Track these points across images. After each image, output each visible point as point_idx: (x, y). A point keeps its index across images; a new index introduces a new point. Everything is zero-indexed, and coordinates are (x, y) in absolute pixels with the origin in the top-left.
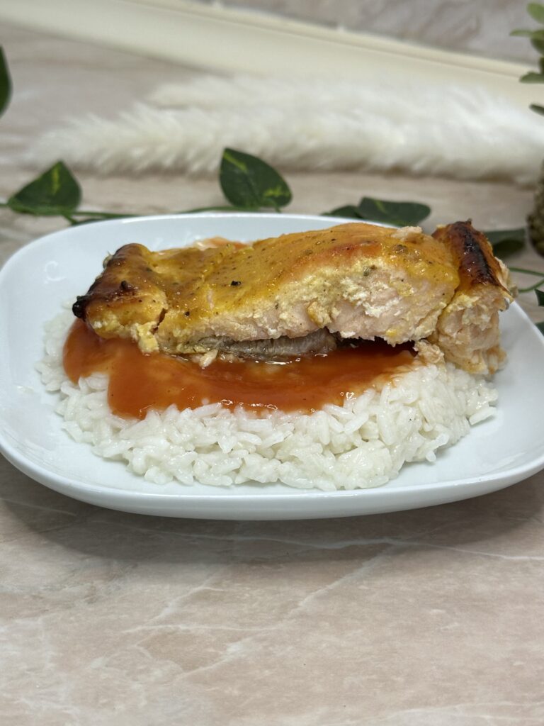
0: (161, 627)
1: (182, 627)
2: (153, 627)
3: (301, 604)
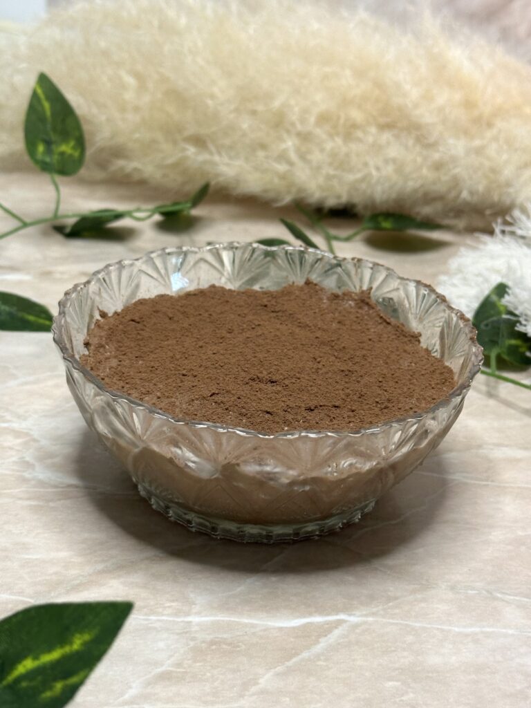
3: (261, 681)
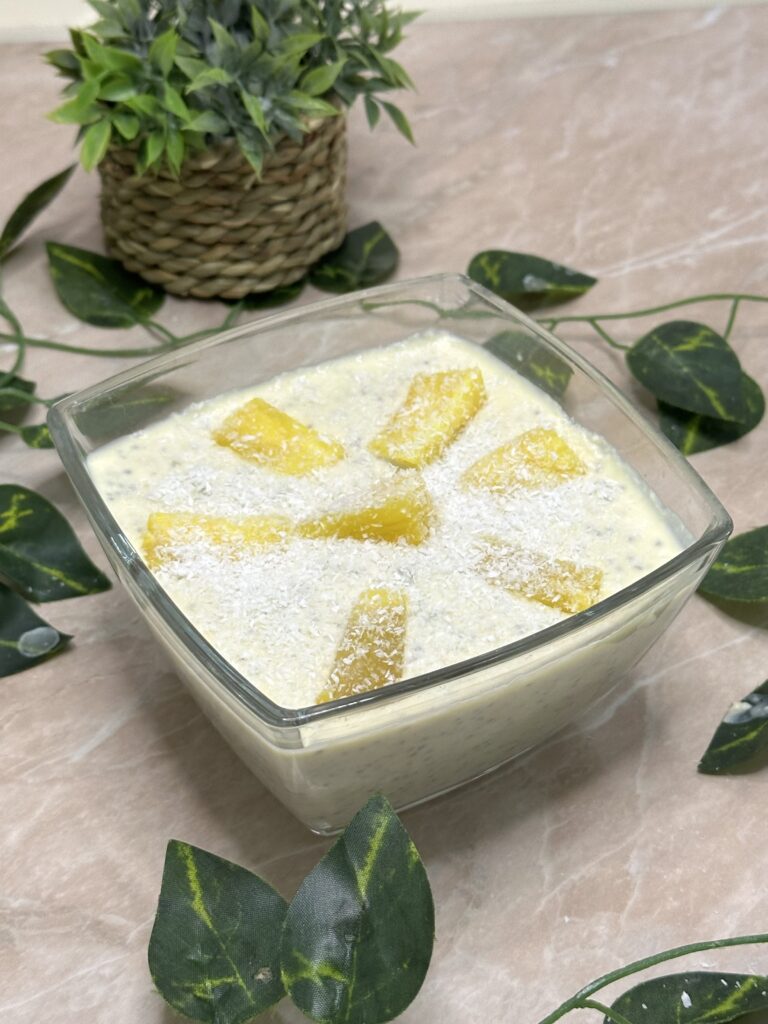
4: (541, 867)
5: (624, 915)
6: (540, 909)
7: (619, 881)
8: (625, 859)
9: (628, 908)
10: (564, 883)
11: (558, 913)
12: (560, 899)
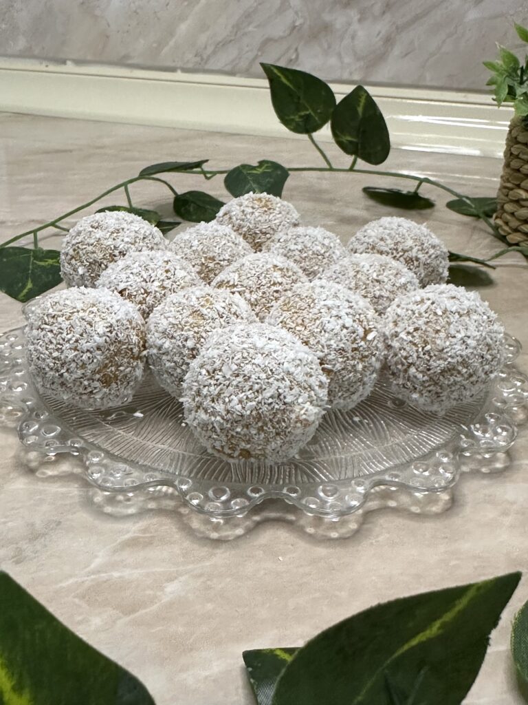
0: (93, 577)
1: (116, 574)
2: (86, 578)
4: (96, 557)
5: (127, 619)
6: (64, 584)
7: (149, 592)
8: (171, 579)
9: (137, 614)
10: (103, 575)
11: (73, 594)
12: (87, 584)
